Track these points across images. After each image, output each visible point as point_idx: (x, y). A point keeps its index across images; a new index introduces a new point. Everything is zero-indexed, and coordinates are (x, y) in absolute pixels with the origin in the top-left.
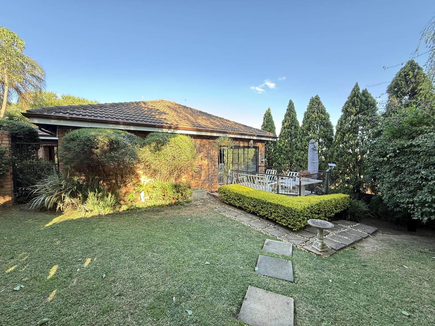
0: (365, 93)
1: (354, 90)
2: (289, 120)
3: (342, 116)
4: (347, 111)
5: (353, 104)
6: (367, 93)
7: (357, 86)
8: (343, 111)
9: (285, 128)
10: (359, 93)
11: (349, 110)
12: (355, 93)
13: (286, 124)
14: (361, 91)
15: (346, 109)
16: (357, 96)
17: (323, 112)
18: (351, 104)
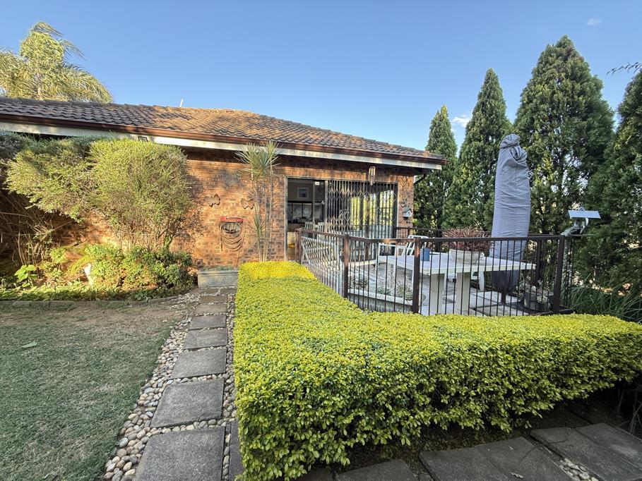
2: (481, 119)
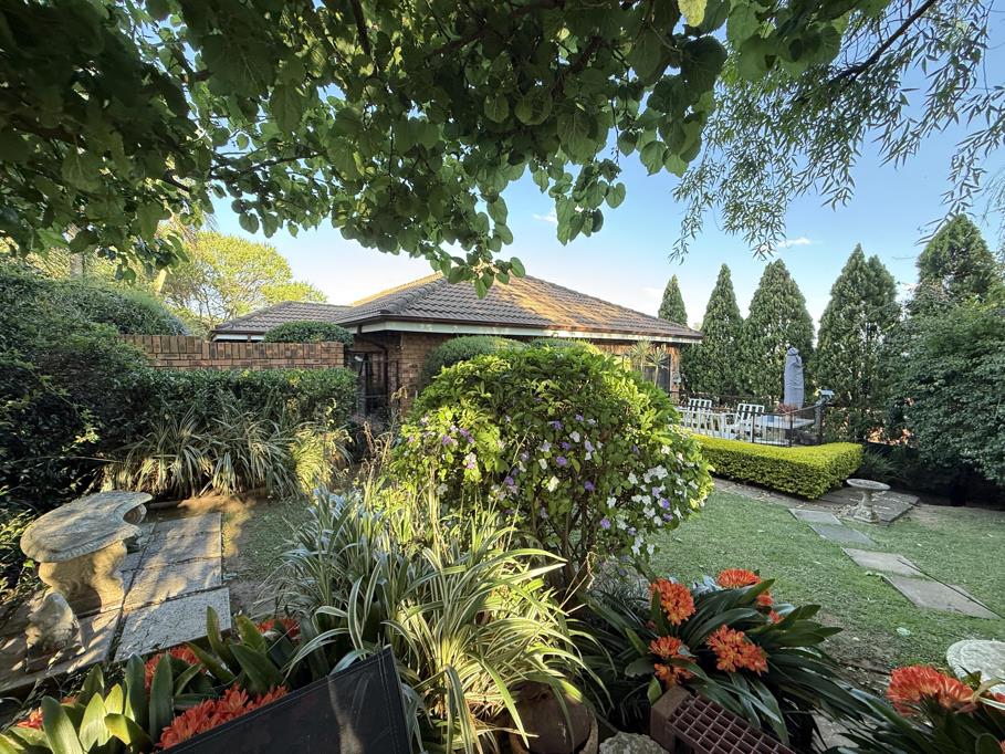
0: (874, 263)
1: (853, 257)
2: (721, 303)
3: (831, 303)
4: (843, 295)
5: (854, 282)
6: (878, 263)
7: (859, 249)
8: (833, 293)
9: (713, 318)
10: (863, 262)
11: (846, 292)
12: (857, 264)
13: (716, 311)
14: (866, 260)
15: (840, 291)
16: (861, 269)
17: (794, 292)
18: (849, 283)
